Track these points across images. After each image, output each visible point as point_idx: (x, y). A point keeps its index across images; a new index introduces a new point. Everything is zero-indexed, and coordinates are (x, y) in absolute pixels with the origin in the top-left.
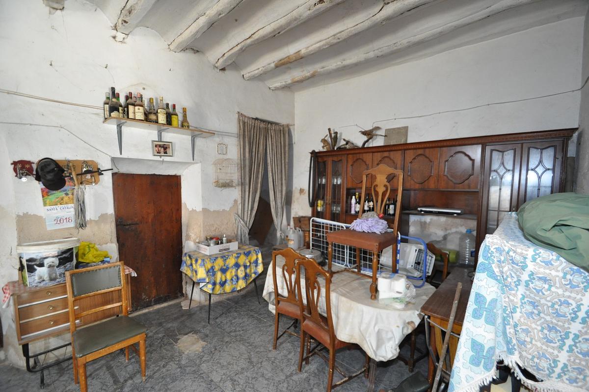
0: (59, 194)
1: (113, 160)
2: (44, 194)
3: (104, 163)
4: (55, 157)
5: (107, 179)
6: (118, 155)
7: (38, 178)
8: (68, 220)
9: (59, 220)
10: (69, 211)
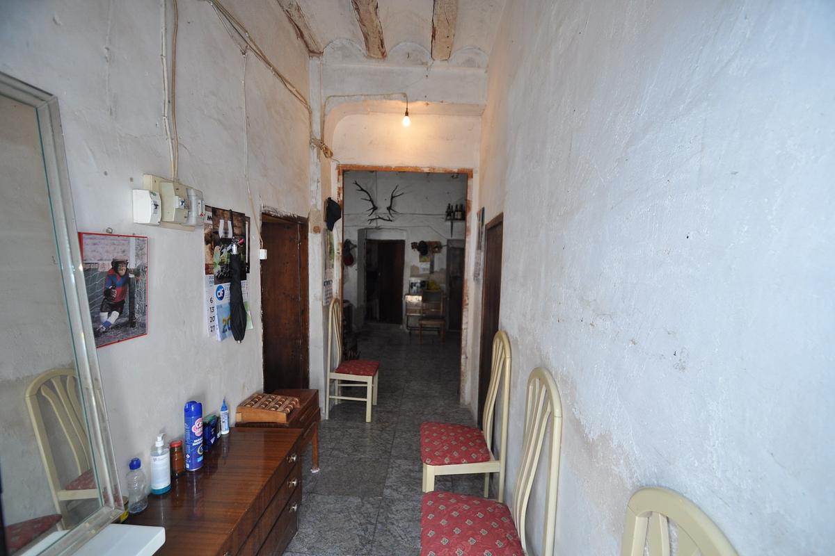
0: (425, 257)
1: (448, 241)
2: (420, 257)
3: (444, 243)
4: (425, 240)
5: (444, 250)
6: (450, 238)
7: (419, 250)
8: (427, 269)
9: (424, 269)
10: (427, 265)
